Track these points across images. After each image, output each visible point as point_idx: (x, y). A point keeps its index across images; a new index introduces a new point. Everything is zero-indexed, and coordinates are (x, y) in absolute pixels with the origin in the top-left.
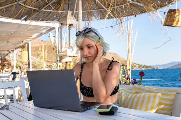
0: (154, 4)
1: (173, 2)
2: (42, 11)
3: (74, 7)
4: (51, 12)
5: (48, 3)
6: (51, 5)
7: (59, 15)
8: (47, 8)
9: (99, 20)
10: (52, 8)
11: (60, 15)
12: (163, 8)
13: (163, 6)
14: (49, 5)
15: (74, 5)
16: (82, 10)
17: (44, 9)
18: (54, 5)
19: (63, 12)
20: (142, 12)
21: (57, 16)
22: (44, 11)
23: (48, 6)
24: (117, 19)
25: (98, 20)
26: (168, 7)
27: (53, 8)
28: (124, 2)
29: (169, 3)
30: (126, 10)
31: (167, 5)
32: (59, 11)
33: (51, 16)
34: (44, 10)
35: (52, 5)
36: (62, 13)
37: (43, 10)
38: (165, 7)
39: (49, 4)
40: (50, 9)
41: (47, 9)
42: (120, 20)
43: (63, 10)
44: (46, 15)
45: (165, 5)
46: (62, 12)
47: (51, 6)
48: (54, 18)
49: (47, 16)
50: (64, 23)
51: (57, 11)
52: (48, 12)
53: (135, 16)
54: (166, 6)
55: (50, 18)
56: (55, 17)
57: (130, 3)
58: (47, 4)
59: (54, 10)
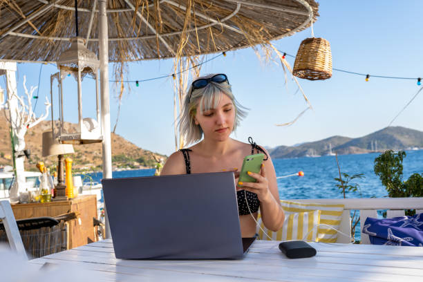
0: (262, 29)
1: (300, 27)
2: (8, 35)
3: (87, 29)
4: (30, 39)
5: (24, 16)
6: (30, 23)
7: (51, 47)
8: (21, 30)
9: (143, 61)
10: (33, 29)
11: (53, 48)
12: (279, 37)
13: (280, 35)
14: (27, 23)
15: (88, 25)
16: (109, 38)
17: (14, 31)
18: (38, 22)
19: (59, 39)
20: (236, 46)
21: (45, 50)
22: (12, 36)
23: (24, 25)
24: (185, 58)
25: (139, 60)
26: (290, 35)
27: (37, 30)
28: (200, 23)
29: (293, 29)
30: (203, 40)
31: (287, 32)
32: (51, 38)
33: (30, 49)
34: (14, 34)
35: (33, 23)
36: (58, 43)
37: (11, 33)
38: (284, 36)
39: (28, 21)
40: (29, 33)
41: (21, 32)
42: (190, 62)
43: (59, 37)
44: (19, 45)
45: (285, 33)
46: (56, 41)
47: (30, 26)
48: (37, 53)
49: (21, 48)
50: (65, 65)
51: (46, 38)
52: (23, 38)
53: (224, 53)
54: (287, 34)
55: (27, 54)
56: (40, 50)
57: (213, 24)
58: (22, 19)
59: (37, 34)
